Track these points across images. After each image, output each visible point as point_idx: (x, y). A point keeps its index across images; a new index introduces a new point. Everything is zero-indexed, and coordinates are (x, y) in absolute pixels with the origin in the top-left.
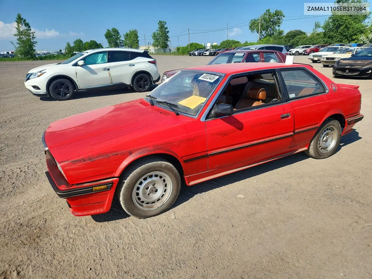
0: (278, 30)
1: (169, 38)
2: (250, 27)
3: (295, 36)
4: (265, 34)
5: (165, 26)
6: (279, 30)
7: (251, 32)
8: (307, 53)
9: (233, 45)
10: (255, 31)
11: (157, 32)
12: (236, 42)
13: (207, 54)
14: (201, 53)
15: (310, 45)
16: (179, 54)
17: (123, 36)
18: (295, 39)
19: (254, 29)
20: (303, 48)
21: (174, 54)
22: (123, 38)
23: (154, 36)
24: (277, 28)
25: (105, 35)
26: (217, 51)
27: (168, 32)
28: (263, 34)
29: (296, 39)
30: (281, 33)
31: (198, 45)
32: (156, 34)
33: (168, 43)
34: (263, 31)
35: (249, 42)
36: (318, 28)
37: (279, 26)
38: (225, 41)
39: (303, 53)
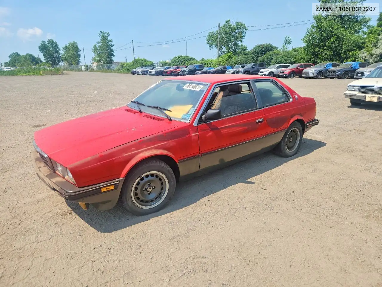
0: (240, 45)
1: (114, 52)
2: (208, 41)
3: (265, 52)
4: (226, 51)
5: (109, 38)
6: (242, 45)
7: (209, 48)
8: (285, 75)
9: (187, 62)
10: (214, 46)
11: (98, 45)
12: (191, 59)
13: (152, 73)
14: (145, 71)
15: (287, 64)
16: (123, 72)
17: (61, 49)
18: (264, 56)
19: (213, 44)
20: (279, 67)
21: (118, 71)
22: (62, 52)
23: (95, 49)
24: (239, 43)
25: (39, 47)
26: (165, 69)
27: (113, 45)
28: (223, 50)
29: (267, 55)
30: (244, 49)
31: (145, 61)
32: (98, 47)
33: (113, 58)
34: (223, 47)
35: (206, 59)
36: (288, 45)
37: (241, 41)
38: (177, 57)
39: (281, 74)
